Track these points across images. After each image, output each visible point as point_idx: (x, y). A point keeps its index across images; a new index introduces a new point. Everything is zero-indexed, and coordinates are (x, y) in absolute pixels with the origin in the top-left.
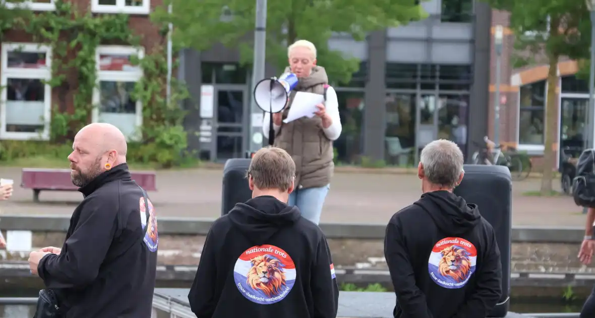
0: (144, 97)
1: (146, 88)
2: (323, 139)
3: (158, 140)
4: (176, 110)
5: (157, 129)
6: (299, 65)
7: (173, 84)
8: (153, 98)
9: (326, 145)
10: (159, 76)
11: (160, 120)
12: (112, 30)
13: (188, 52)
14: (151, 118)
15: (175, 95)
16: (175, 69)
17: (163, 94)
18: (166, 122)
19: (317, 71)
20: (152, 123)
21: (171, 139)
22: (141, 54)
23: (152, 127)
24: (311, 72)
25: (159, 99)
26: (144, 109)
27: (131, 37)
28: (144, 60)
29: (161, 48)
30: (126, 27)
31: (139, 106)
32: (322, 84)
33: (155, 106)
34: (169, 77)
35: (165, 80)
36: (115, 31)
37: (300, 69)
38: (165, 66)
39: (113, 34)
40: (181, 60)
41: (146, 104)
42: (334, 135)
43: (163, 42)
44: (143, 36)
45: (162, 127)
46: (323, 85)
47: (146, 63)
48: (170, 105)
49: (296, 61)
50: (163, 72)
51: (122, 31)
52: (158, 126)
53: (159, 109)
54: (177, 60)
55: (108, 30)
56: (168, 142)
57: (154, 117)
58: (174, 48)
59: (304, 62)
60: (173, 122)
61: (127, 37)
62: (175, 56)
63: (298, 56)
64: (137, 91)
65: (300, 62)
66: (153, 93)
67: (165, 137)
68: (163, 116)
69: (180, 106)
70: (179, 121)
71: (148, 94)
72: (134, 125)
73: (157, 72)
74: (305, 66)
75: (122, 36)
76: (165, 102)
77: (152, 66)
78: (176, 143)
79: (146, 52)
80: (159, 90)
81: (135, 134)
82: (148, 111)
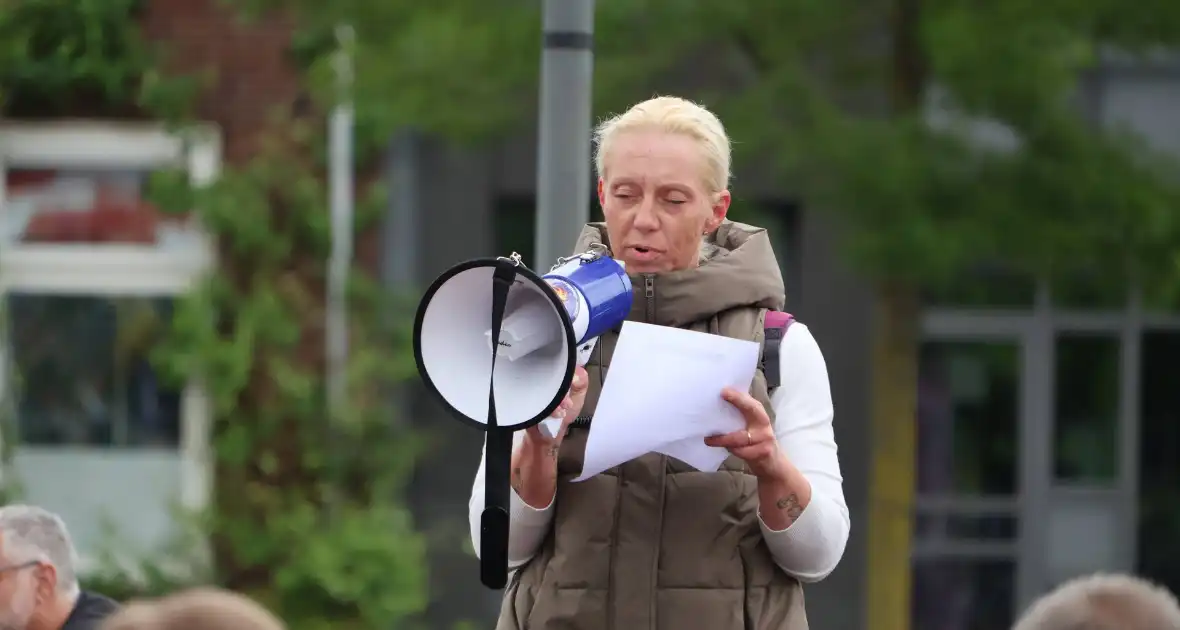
0: (220, 371)
1: (226, 327)
2: (760, 577)
3: (285, 578)
4: (375, 434)
5: (279, 524)
6: (645, 212)
7: (358, 305)
8: (259, 375)
9: (774, 608)
10: (289, 266)
11: (296, 478)
12: (65, 49)
13: (428, 149)
14: (254, 472)
15: (368, 360)
16: (368, 233)
17: (311, 351)
18: (328, 492)
19: (731, 245)
20: (260, 494)
21: (348, 570)
22: (204, 164)
23: (259, 516)
24: (703, 249)
25: (292, 381)
26: (219, 428)
27: (152, 81)
28: (217, 189)
29: (301, 131)
30: (132, 35)
31: (196, 415)
32: (755, 307)
33: (270, 412)
34: (339, 268)
35: (318, 287)
36: (79, 52)
37: (649, 231)
38: (315, 222)
39: (68, 65)
40: (396, 188)
41: (228, 403)
42: (813, 557)
43: (310, 109)
44: (210, 75)
45: (304, 517)
46: (764, 312)
47: (228, 206)
48: (345, 407)
49: (632, 192)
50: (309, 248)
51: (114, 50)
52: (288, 508)
53: (290, 425)
54: (380, 191)
55: (43, 47)
56: (337, 586)
57: (269, 464)
58: (362, 133)
59: (668, 196)
60: (357, 486)
61: (133, 81)
62: (366, 168)
63: (638, 170)
64: (184, 341)
65: (648, 198)
66: (262, 348)
67: (323, 563)
68: (312, 460)
69: (390, 414)
70: (384, 487)
71: (239, 354)
72: (174, 507)
73: (281, 247)
74: (669, 219)
75: (112, 76)
76: (320, 394)
77: (252, 219)
78: (375, 589)
79: (232, 155)
80: (290, 333)
81: (176, 549)
82: (238, 437)
